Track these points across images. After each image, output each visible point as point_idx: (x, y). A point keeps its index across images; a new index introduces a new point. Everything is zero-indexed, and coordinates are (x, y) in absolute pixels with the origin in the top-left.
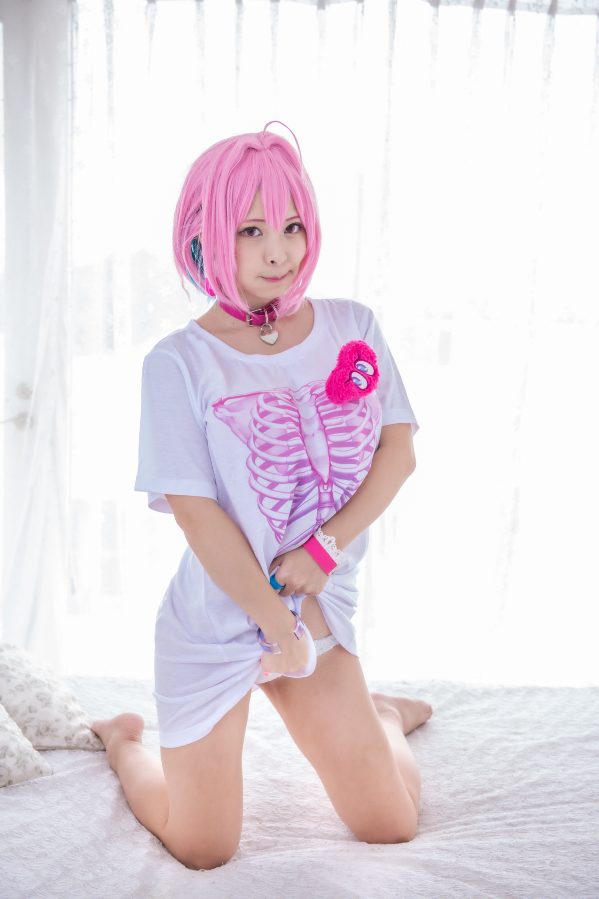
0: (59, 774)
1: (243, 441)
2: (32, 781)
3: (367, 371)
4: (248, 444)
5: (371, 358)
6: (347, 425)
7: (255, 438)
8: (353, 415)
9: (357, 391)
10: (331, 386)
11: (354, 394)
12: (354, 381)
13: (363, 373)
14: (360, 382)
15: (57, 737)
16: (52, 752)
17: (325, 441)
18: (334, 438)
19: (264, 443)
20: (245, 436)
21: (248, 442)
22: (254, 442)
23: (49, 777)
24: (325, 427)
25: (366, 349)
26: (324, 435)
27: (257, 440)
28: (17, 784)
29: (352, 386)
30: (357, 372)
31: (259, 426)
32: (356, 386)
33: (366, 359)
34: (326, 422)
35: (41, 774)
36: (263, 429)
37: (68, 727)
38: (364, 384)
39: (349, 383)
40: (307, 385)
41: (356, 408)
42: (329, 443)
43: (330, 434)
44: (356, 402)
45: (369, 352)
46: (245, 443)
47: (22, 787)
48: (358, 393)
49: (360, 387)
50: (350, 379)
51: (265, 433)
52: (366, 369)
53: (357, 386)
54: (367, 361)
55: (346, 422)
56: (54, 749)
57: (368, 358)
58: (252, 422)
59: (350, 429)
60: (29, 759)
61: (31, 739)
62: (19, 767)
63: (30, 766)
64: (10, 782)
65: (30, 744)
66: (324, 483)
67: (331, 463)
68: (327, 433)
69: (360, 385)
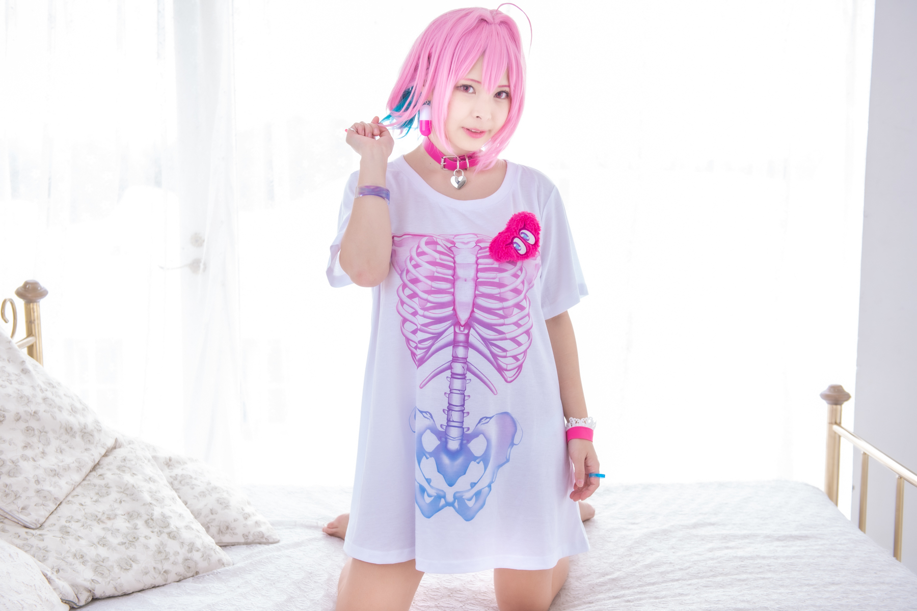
0: (239, 565)
1: (397, 272)
2: (215, 571)
3: (528, 240)
4: (397, 292)
5: (535, 230)
6: (499, 281)
8: (508, 274)
9: (515, 255)
11: (512, 256)
12: (515, 245)
13: (524, 241)
14: (520, 248)
15: (236, 534)
16: (232, 547)
17: (473, 290)
18: (483, 289)
21: (401, 274)
22: (406, 275)
23: (230, 567)
24: (477, 279)
25: (533, 221)
26: (474, 285)
28: (203, 575)
29: (512, 249)
30: (519, 238)
32: (515, 249)
33: (530, 230)
34: (479, 274)
35: (223, 566)
37: (245, 526)
38: (523, 250)
39: (510, 246)
41: (511, 269)
42: (477, 292)
43: (480, 285)
44: (514, 263)
45: (534, 224)
47: (207, 577)
48: (515, 257)
49: (519, 252)
50: (512, 243)
52: (528, 238)
53: (516, 251)
54: (531, 232)
55: (499, 278)
56: (233, 545)
57: (532, 229)
58: (409, 258)
59: (500, 285)
60: (212, 553)
61: (213, 537)
62: (204, 560)
63: (215, 558)
64: (197, 573)
65: (213, 541)
66: (460, 325)
67: (475, 310)
68: (477, 284)
69: (520, 250)
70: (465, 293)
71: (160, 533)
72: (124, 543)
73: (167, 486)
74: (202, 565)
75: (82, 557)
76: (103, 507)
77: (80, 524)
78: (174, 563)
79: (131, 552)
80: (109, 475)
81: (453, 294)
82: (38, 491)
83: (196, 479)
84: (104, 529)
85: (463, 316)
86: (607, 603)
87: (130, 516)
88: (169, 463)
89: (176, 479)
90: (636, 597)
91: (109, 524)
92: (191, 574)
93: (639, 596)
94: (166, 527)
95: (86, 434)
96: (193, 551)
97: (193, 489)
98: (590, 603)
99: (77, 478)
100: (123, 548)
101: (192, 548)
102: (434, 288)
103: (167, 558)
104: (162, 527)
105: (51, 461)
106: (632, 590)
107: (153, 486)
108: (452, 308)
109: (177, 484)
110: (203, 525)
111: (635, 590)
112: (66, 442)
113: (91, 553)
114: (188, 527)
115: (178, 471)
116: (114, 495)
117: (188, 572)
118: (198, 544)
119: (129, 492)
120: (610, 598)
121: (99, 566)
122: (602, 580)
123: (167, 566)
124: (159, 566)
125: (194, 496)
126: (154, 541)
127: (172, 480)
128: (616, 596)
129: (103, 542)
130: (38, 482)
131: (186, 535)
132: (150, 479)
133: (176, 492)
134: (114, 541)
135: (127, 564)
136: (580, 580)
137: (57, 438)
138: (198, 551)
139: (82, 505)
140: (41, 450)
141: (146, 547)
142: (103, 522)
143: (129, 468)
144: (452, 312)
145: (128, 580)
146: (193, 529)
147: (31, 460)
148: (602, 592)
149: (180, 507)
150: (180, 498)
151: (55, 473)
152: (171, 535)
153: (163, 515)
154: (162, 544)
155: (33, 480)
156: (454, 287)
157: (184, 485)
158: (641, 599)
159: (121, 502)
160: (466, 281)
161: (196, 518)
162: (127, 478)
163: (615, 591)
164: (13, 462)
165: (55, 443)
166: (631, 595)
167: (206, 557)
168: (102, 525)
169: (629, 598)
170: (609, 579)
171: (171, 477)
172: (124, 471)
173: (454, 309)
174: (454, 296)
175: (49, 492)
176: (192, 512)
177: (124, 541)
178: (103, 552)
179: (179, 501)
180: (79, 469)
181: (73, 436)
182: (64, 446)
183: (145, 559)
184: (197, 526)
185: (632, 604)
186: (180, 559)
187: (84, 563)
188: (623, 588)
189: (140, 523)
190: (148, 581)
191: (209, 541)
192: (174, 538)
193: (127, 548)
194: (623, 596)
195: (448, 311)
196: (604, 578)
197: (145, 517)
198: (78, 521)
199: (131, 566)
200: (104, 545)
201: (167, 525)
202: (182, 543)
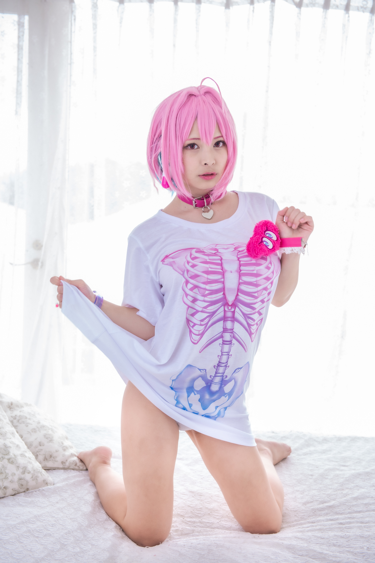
0: (57, 485)
1: (180, 274)
2: (41, 489)
3: (272, 238)
4: (183, 275)
7: (188, 271)
8: (262, 267)
10: (250, 246)
13: (270, 239)
15: (57, 461)
16: (53, 470)
17: (238, 279)
18: (245, 279)
19: (194, 274)
20: (181, 271)
21: (183, 274)
22: (187, 274)
23: (51, 486)
24: (241, 271)
26: (239, 275)
27: (189, 273)
28: (32, 491)
30: (266, 237)
31: (190, 264)
34: (242, 268)
35: (46, 485)
36: (193, 266)
37: (64, 455)
40: (232, 244)
42: (241, 281)
43: (243, 276)
46: (181, 275)
47: (35, 492)
51: (194, 268)
56: (54, 469)
58: (186, 262)
59: (257, 275)
60: (39, 475)
61: (40, 463)
62: (33, 480)
63: (40, 479)
64: (28, 489)
65: (40, 466)
66: (229, 305)
67: (239, 294)
68: (240, 274)
69: (268, 246)
70: (231, 281)
71: (3, 458)
73: (9, 424)
74: (32, 483)
78: (12, 481)
81: (223, 283)
83: (29, 419)
85: (231, 299)
86: (325, 524)
88: (11, 406)
89: (15, 418)
90: (347, 520)
92: (23, 490)
93: (349, 520)
94: (6, 454)
96: (26, 473)
97: (27, 426)
98: (312, 523)
101: (25, 470)
102: (209, 279)
103: (6, 478)
104: (4, 455)
106: (344, 515)
108: (222, 293)
109: (16, 422)
110: (33, 453)
111: (346, 516)
114: (22, 455)
115: (17, 413)
117: (21, 489)
118: (30, 467)
120: (327, 520)
122: (321, 506)
123: (6, 483)
125: (28, 432)
127: (12, 419)
128: (332, 519)
131: (21, 461)
133: (15, 428)
136: (306, 505)
138: (29, 473)
144: (222, 296)
146: (26, 457)
148: (321, 515)
149: (17, 440)
150: (17, 432)
152: (11, 461)
153: (6, 446)
154: (4, 466)
156: (224, 277)
157: (21, 423)
158: (350, 523)
160: (231, 272)
161: (28, 448)
163: (331, 516)
166: (343, 519)
167: (35, 478)
169: (342, 521)
170: (327, 506)
171: (12, 417)
173: (224, 294)
174: (224, 284)
176: (26, 444)
179: (17, 435)
184: (29, 454)
185: (344, 526)
186: (16, 478)
188: (337, 513)
191: (37, 466)
192: (12, 463)
194: (337, 519)
195: (220, 296)
196: (323, 505)
201: (8, 453)
202: (18, 467)
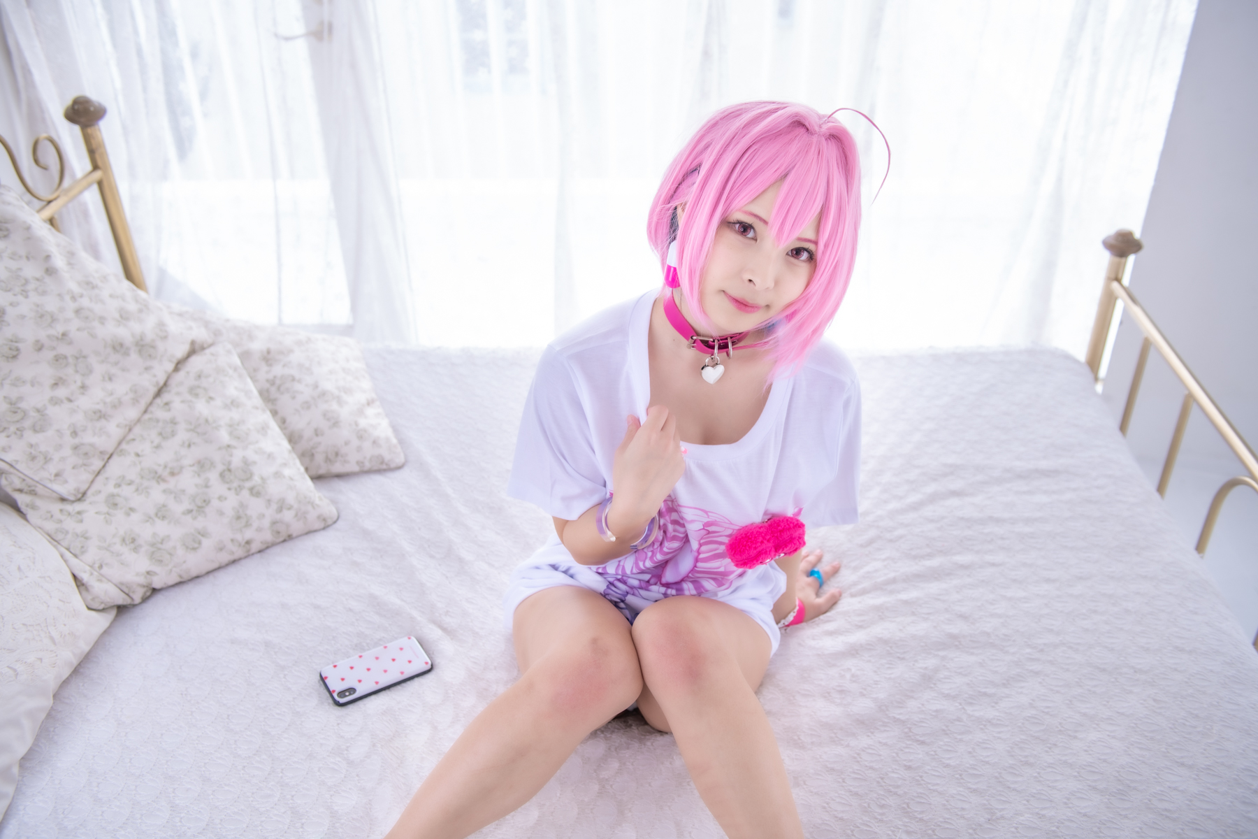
15: (349, 461)
28: (297, 539)
62: (298, 521)
63: (312, 514)
64: (289, 536)
71: (238, 490)
72: (190, 511)
74: (297, 527)
75: (133, 540)
76: (166, 456)
77: (133, 488)
78: (259, 530)
79: (200, 523)
80: (177, 400)
82: (76, 448)
84: (164, 491)
87: (202, 465)
91: (172, 483)
92: (280, 540)
94: (247, 479)
95: (144, 347)
96: (284, 510)
99: (132, 413)
100: (188, 518)
101: (282, 506)
103: (248, 525)
104: (243, 481)
105: (95, 397)
107: (235, 415)
112: (116, 364)
113: (146, 532)
114: (278, 475)
116: (182, 435)
117: (276, 538)
118: (291, 498)
119: (202, 429)
121: (157, 550)
123: (248, 534)
124: (239, 537)
126: (232, 501)
129: (162, 513)
130: (75, 433)
131: (275, 489)
132: (232, 402)
134: (177, 508)
135: (194, 541)
137: (103, 362)
138: (290, 508)
139: (138, 455)
140: (79, 383)
141: (221, 513)
142: (164, 480)
143: (205, 389)
145: (195, 562)
146: (284, 477)
147: (65, 401)
151: (100, 415)
152: (255, 491)
153: (246, 463)
154: (242, 505)
155: (68, 433)
159: (189, 446)
162: (202, 408)
164: (38, 411)
165: (99, 369)
167: (301, 516)
168: (163, 486)
172: (197, 395)
175: (92, 445)
177: (190, 507)
178: (162, 528)
180: (135, 401)
181: (127, 354)
182: (114, 370)
183: (219, 530)
186: (266, 523)
187: (136, 550)
189: (213, 476)
190: (224, 557)
192: (258, 494)
193: (195, 518)
197: (220, 467)
198: (131, 483)
199: (200, 543)
200: (164, 518)
201: (250, 476)
202: (269, 501)
